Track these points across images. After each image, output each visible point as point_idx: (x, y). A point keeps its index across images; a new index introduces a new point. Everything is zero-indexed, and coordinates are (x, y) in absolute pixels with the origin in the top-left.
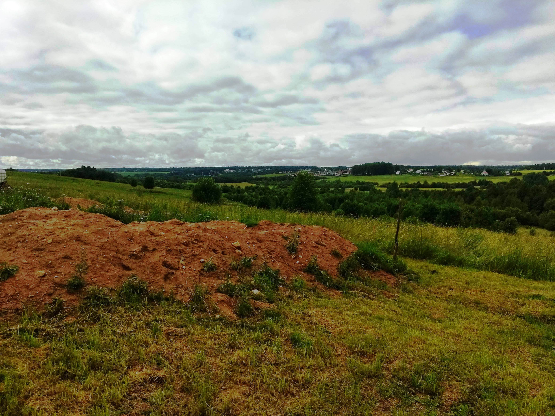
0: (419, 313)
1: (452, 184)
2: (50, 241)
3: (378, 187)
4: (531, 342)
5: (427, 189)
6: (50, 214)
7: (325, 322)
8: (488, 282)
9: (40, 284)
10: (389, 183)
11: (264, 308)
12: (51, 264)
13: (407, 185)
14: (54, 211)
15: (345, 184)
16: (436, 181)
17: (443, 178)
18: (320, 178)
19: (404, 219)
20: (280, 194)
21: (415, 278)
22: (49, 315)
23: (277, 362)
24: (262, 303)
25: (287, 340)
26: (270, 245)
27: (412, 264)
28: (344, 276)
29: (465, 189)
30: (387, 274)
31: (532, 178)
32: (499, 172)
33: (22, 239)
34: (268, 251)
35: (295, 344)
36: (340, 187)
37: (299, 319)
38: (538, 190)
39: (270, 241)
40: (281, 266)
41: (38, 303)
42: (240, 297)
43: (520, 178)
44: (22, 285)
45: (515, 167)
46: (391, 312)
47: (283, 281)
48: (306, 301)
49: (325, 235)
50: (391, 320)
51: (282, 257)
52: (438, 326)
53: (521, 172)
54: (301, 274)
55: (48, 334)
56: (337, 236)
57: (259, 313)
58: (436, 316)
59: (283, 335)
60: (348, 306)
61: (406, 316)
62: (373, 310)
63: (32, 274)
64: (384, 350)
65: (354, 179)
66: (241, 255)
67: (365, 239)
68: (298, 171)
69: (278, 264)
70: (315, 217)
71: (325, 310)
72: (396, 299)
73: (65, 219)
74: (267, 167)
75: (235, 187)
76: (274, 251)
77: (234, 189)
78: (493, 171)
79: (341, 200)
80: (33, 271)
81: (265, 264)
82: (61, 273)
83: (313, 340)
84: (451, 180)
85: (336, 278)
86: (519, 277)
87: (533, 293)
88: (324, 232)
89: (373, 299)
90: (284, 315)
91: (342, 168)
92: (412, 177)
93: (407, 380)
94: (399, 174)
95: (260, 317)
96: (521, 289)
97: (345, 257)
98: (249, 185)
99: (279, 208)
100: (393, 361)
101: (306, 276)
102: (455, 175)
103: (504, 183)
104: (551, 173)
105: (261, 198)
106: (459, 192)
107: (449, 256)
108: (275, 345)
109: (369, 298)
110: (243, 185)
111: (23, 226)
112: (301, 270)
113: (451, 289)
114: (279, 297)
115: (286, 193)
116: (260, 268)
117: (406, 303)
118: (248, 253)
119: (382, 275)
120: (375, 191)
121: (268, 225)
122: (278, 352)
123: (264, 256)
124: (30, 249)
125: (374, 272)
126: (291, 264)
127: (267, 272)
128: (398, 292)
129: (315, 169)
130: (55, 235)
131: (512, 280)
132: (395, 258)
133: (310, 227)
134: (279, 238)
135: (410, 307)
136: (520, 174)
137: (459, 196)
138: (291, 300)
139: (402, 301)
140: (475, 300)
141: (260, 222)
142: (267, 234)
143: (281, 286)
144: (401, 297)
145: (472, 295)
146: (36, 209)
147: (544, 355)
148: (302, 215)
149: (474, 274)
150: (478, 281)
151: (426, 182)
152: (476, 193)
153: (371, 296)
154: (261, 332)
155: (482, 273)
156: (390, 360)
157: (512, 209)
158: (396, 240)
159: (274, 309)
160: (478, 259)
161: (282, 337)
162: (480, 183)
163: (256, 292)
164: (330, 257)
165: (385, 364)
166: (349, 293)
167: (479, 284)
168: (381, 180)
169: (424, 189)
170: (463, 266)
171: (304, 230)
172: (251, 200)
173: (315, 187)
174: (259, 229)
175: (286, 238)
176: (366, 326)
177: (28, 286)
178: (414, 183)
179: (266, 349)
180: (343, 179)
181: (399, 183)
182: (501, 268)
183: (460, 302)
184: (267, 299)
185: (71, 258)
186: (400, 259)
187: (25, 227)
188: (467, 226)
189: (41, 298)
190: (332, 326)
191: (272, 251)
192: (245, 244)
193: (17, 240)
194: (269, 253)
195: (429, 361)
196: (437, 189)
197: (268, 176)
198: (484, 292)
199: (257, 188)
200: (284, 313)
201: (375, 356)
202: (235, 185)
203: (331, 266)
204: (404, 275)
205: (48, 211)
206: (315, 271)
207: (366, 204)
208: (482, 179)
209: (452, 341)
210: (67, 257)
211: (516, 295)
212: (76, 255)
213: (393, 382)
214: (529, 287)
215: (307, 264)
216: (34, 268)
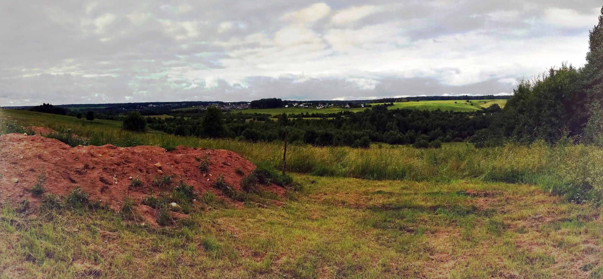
0: (302, 215)
1: (326, 114)
2: (22, 158)
3: (271, 117)
5: (308, 118)
6: (22, 138)
7: (231, 229)
8: (350, 186)
9: (15, 188)
10: (280, 115)
11: (181, 218)
12: (22, 174)
13: (294, 116)
14: (25, 136)
15: (246, 116)
16: (315, 112)
17: (319, 110)
18: (226, 111)
19: (291, 142)
20: (193, 124)
21: (299, 188)
22: (21, 211)
23: (192, 264)
24: (179, 214)
25: (200, 245)
26: (186, 166)
27: (297, 178)
28: (246, 189)
29: (335, 118)
30: (277, 187)
31: (378, 109)
32: (357, 104)
33: (5, 155)
34: (184, 171)
35: (207, 249)
36: (242, 118)
37: (210, 227)
39: (186, 162)
40: (194, 183)
41: (13, 201)
42: (161, 209)
43: (370, 109)
44: (4, 187)
45: (367, 101)
46: (280, 217)
47: (196, 196)
48: (216, 212)
49: (230, 157)
50: (280, 224)
51: (196, 176)
52: (315, 224)
53: (371, 104)
54: (211, 189)
55: (18, 225)
56: (240, 157)
57: (177, 222)
58: (314, 217)
59: (197, 241)
60: (250, 214)
61: (291, 219)
62: (266, 217)
63: (10, 180)
64: (273, 249)
65: (252, 112)
66: (162, 174)
67: (262, 159)
68: (208, 105)
69: (193, 181)
70: (222, 142)
71: (231, 219)
72: (285, 206)
73: (32, 142)
74: (183, 102)
75: (157, 118)
76: (189, 171)
77: (156, 120)
78: (354, 104)
79: (243, 129)
80: (11, 178)
81: (181, 181)
82: (28, 181)
83: (222, 244)
84: (325, 112)
85: (240, 192)
86: (369, 179)
87: (377, 190)
88: (229, 154)
89: (266, 208)
90: (198, 224)
91: (243, 103)
92: (297, 110)
93: (291, 272)
94: (288, 107)
95: (178, 225)
96: (370, 188)
97: (247, 174)
98: (169, 117)
99: (192, 135)
100: (280, 258)
101: (215, 191)
102: (327, 107)
103: (360, 112)
104: (389, 105)
105: (178, 128)
106: (331, 120)
107: (324, 169)
108: (190, 249)
109: (263, 207)
110: (163, 117)
111: (6, 146)
112: (211, 186)
113: (325, 194)
114: (193, 209)
115: (198, 123)
116: (177, 185)
117: (292, 208)
118: (168, 173)
119: (274, 187)
120: (269, 121)
121: (184, 149)
122: (192, 255)
123: (181, 175)
124: (9, 162)
125: (267, 186)
126: (202, 181)
127: (183, 188)
128: (286, 201)
129: (221, 104)
130: (25, 153)
131: (364, 182)
132: (284, 173)
133: (218, 150)
134: (193, 160)
135: (296, 211)
136: (370, 106)
137: (331, 123)
138: (203, 211)
139: (289, 208)
140: (342, 200)
141: (178, 147)
142: (183, 157)
143: (195, 200)
144: (288, 204)
145: (340, 197)
146: (14, 135)
148: (211, 141)
149: (341, 181)
150: (344, 186)
151: (307, 113)
152: (342, 121)
153: (265, 206)
154: (178, 238)
155: (347, 180)
156: (278, 258)
157: (366, 131)
158: (284, 159)
159: (189, 219)
160: (344, 169)
161: (196, 242)
162: (345, 114)
163: (174, 204)
164: (235, 175)
165: (274, 261)
166: (250, 204)
167: (345, 188)
168: (274, 112)
169: (306, 119)
170: (334, 175)
171: (213, 153)
172: (170, 129)
173: (222, 118)
174: (177, 153)
175: (198, 160)
176: (260, 230)
177: (7, 188)
178: (299, 114)
179: (183, 253)
180: (244, 112)
181: (288, 114)
182: (358, 174)
183: (332, 203)
184: (183, 211)
185: (34, 171)
186: (287, 174)
187: (7, 146)
188: (336, 145)
189: (15, 198)
190: (237, 232)
191: (187, 171)
192: (165, 165)
193: (2, 155)
194: (185, 172)
196: (315, 118)
197: (183, 109)
198: (348, 193)
199: (174, 119)
200: (198, 222)
201: (266, 255)
202: (157, 117)
203: (235, 182)
204: (291, 186)
205: (21, 136)
206: (222, 186)
207: (262, 131)
208: (346, 110)
210: (32, 170)
211: (366, 193)
212: (38, 169)
213: (279, 275)
214: (375, 186)
215: (216, 181)
216: (12, 176)
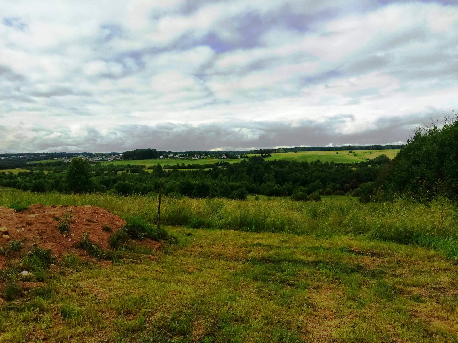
0: (177, 269)
1: (203, 165)
3: (146, 169)
4: (255, 278)
5: (185, 170)
7: (95, 291)
8: (227, 238)
10: (155, 166)
11: (33, 287)
13: (169, 167)
15: (117, 168)
16: (191, 163)
17: (196, 161)
18: (94, 163)
19: (167, 195)
20: (55, 178)
21: (175, 241)
23: (46, 337)
24: (32, 284)
25: (57, 314)
26: (41, 227)
27: (172, 231)
28: (115, 247)
29: (211, 169)
30: (152, 241)
31: (254, 159)
32: (233, 155)
34: (38, 233)
35: (65, 317)
36: (113, 170)
37: (70, 292)
38: (259, 168)
39: (41, 223)
40: (53, 246)
42: (7, 281)
43: (247, 160)
45: (243, 152)
46: (155, 273)
47: (54, 259)
48: (78, 274)
49: (97, 213)
50: (153, 279)
51: (54, 237)
52: (191, 278)
53: (248, 155)
54: (73, 250)
56: (108, 213)
57: (28, 293)
58: (190, 270)
59: (53, 310)
60: (118, 273)
61: (166, 274)
62: (139, 273)
64: (147, 305)
65: (125, 163)
66: (9, 240)
67: (134, 214)
68: (73, 157)
69: (50, 244)
70: (89, 197)
71: (96, 280)
72: (159, 261)
74: (41, 154)
75: (7, 173)
76: (45, 232)
77: (6, 175)
78: (230, 155)
79: (115, 181)
81: (35, 245)
83: (83, 309)
84: (201, 163)
85: (107, 250)
86: (248, 231)
87: (256, 242)
88: (95, 210)
89: (140, 264)
90: (55, 291)
91: (114, 154)
92: (173, 161)
93: (165, 327)
94: (163, 158)
95: (30, 296)
96: (249, 240)
97: (115, 230)
98: (23, 171)
99: (55, 190)
100: (154, 314)
101: (78, 251)
102: (204, 158)
103: (237, 164)
104: (266, 156)
105: (35, 183)
106: (208, 171)
107: (200, 221)
108: (44, 321)
109: (136, 263)
110: (16, 171)
112: (73, 246)
113: (201, 247)
114: (50, 275)
115: (61, 178)
116: (30, 250)
117: (168, 263)
118: (17, 237)
119: (148, 242)
120: (143, 172)
121: (39, 208)
122: (47, 327)
123: (34, 238)
125: (141, 241)
126: (63, 242)
127: (37, 253)
128: (161, 255)
129: (89, 155)
131: (243, 234)
132: (158, 227)
133: (81, 207)
134: (51, 220)
135: (171, 265)
136: (247, 157)
137: (208, 175)
138: (62, 276)
139: (164, 262)
140: (218, 253)
141: (31, 206)
142: (37, 217)
143: (53, 264)
144: (163, 258)
145: (216, 249)
147: (263, 287)
148: (77, 197)
149: (218, 233)
150: (220, 238)
151: (183, 164)
152: (219, 172)
153: (139, 262)
154: (30, 311)
155: (224, 231)
156: (152, 314)
157: (243, 182)
158: (159, 212)
159: (44, 287)
160: (220, 221)
161: (52, 312)
162: (222, 164)
163: (25, 273)
164: (102, 232)
165: (148, 318)
166: (119, 262)
167: (221, 240)
168: (149, 163)
169: (182, 170)
170: (210, 228)
171: (75, 211)
172: (25, 185)
173: (90, 171)
174: (30, 213)
175: (57, 219)
176: (133, 288)
178: (175, 165)
179: (35, 327)
180: (115, 164)
181: (163, 165)
182: (236, 226)
183: (208, 256)
184: (37, 279)
186: (162, 227)
188: (213, 196)
190: (102, 294)
191: (43, 232)
192: (13, 229)
194: (40, 234)
195: (183, 308)
196: (192, 170)
197: (42, 162)
198: (224, 245)
199: (31, 173)
200: (55, 290)
201: (139, 312)
202: (7, 171)
203: (102, 240)
204: (166, 240)
206: (87, 246)
207: (136, 184)
208: (223, 160)
209: (201, 287)
211: (245, 245)
213: (153, 332)
214: (254, 238)
215: (79, 240)
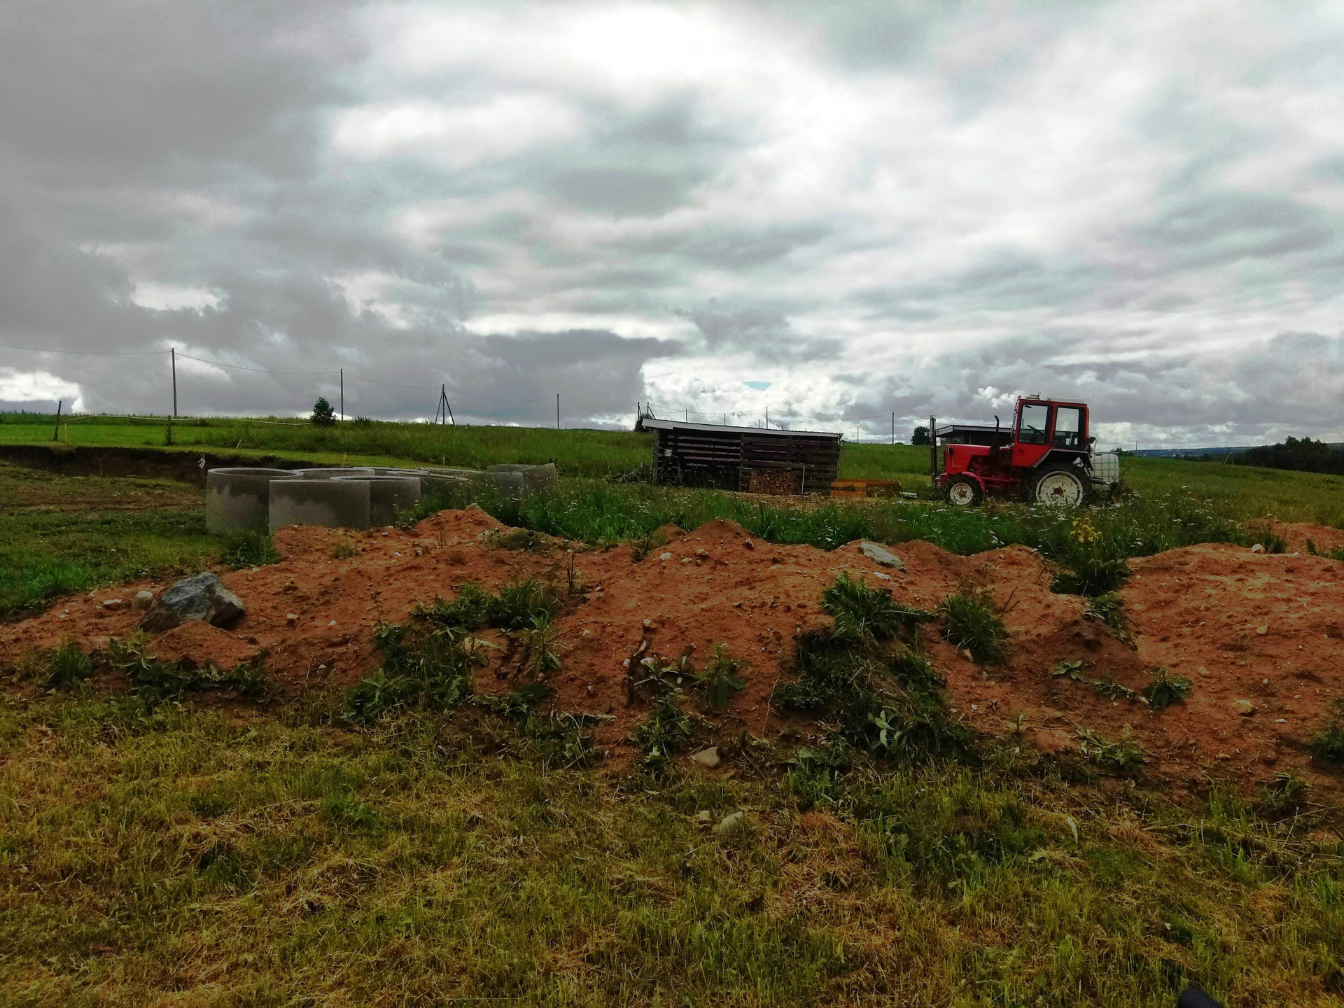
2: (1262, 630)
6: (1249, 563)
9: (1243, 731)
12: (1266, 686)
14: (1257, 556)
22: (1274, 815)
33: (1191, 618)
41: (1241, 777)
44: (1202, 726)
55: (1272, 860)
63: (1221, 703)
73: (1290, 577)
80: (1226, 698)
82: (1293, 712)
111: (1190, 586)
124: (1213, 642)
130: (1273, 616)
146: (1215, 549)
177: (1215, 732)
185: (1319, 681)
187: (1197, 589)
189: (1246, 767)
193: (1181, 619)
205: (1244, 555)
210: (1306, 676)
212: (1332, 673)
216: (1226, 689)
